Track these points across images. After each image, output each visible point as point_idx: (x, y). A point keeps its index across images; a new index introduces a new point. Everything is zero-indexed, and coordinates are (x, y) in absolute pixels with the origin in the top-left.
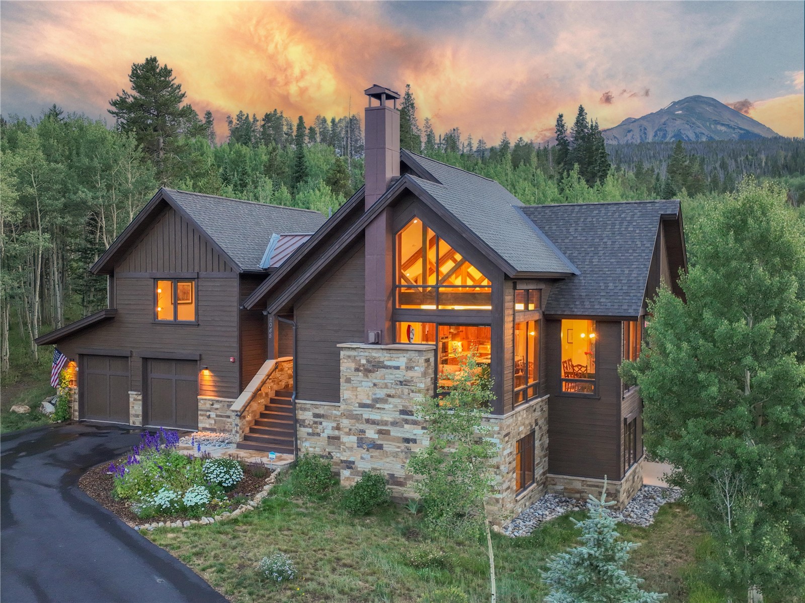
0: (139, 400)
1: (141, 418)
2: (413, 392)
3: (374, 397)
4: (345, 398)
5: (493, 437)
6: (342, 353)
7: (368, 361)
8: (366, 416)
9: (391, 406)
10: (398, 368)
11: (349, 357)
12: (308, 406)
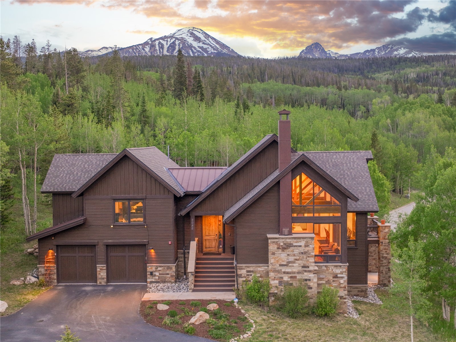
0: (104, 269)
2: (308, 257)
3: (287, 261)
4: (272, 262)
6: (269, 241)
7: (284, 244)
8: (283, 270)
9: (297, 264)
10: (300, 246)
11: (274, 242)
12: (243, 267)
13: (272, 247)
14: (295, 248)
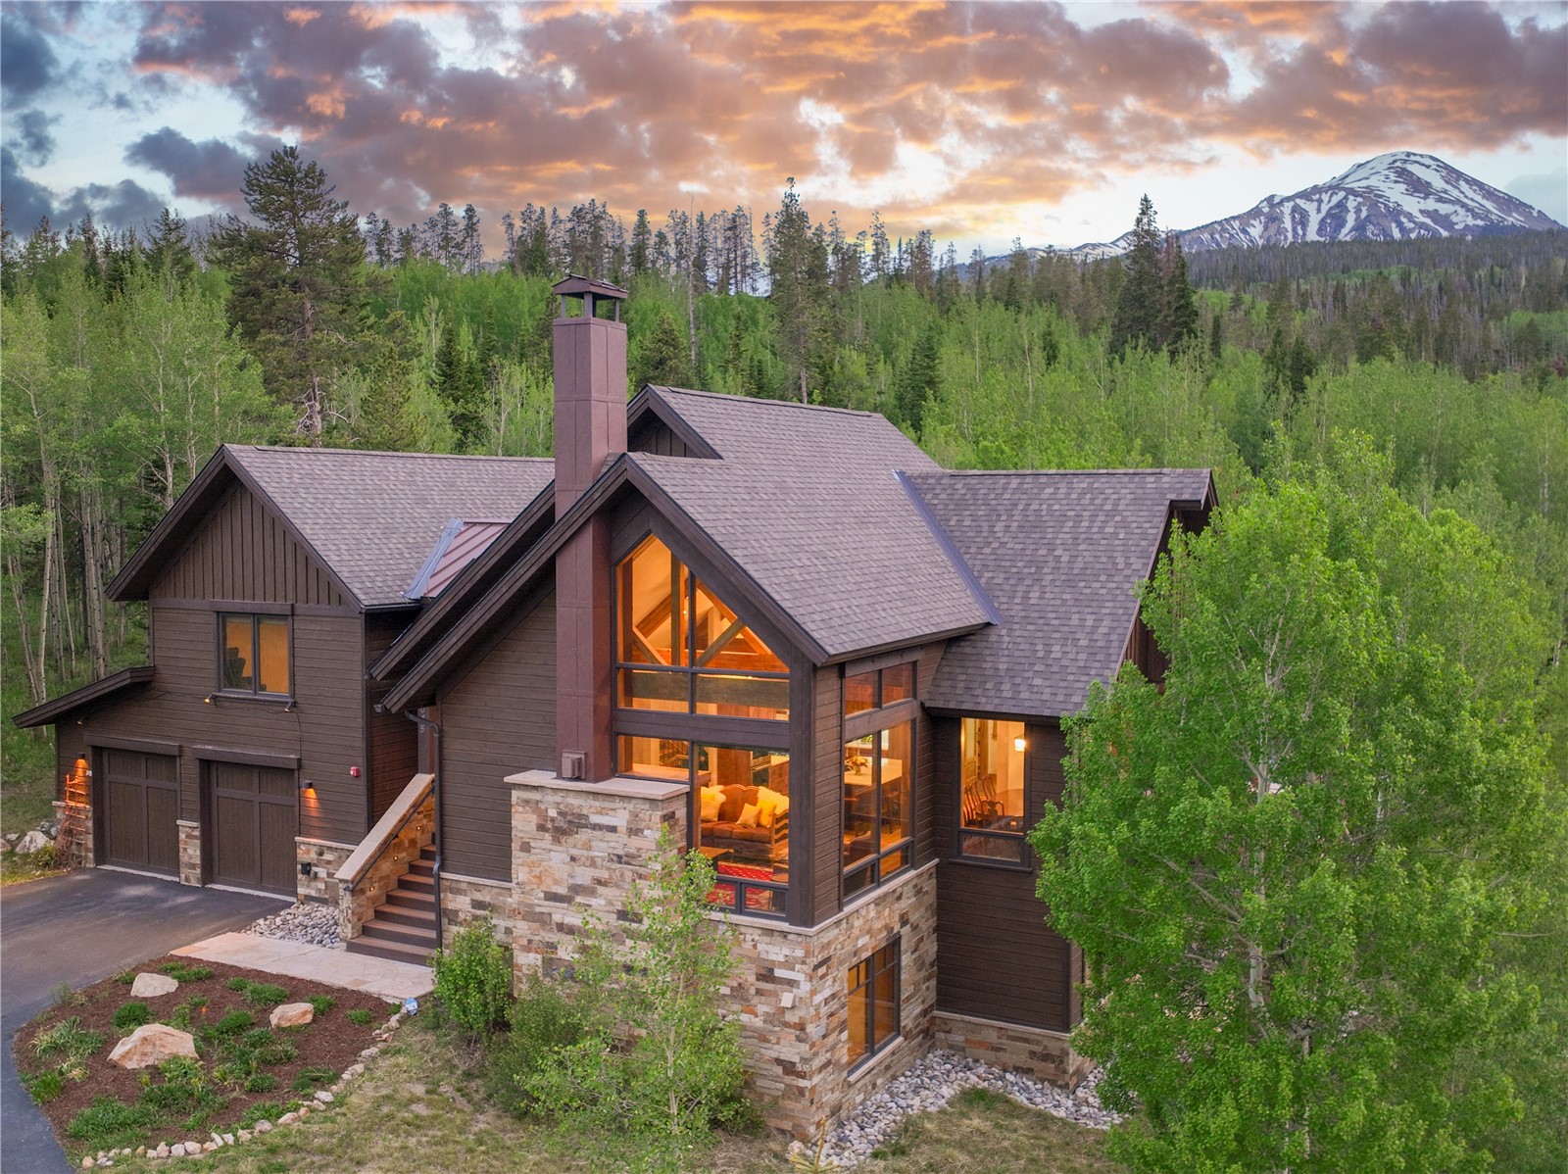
0: (195, 837)
1: (198, 871)
2: (641, 877)
3: (571, 881)
4: (520, 879)
5: (793, 969)
6: (515, 794)
7: (560, 813)
8: (557, 918)
9: (602, 902)
10: (613, 829)
11: (527, 802)
12: (464, 886)
13: (523, 822)
14: (598, 833)
